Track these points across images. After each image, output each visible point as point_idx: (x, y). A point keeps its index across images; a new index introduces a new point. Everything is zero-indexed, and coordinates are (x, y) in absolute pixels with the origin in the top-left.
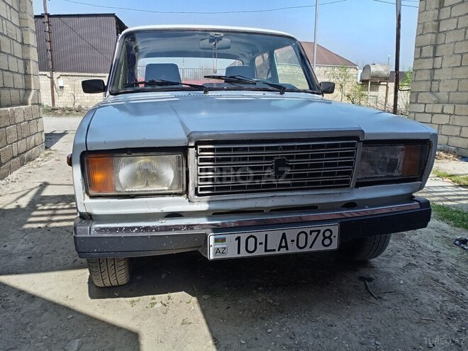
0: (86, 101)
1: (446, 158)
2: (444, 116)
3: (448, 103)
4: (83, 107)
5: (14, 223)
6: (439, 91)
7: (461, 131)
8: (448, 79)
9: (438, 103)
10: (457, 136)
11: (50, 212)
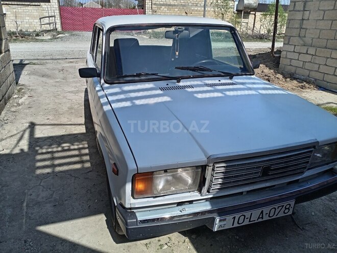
0: (26, 25)
1: (308, 88)
2: (308, 55)
3: (311, 46)
4: (24, 30)
5: (26, 169)
6: (305, 37)
7: (319, 67)
8: (312, 29)
9: (304, 46)
10: (316, 71)
11: (49, 156)
